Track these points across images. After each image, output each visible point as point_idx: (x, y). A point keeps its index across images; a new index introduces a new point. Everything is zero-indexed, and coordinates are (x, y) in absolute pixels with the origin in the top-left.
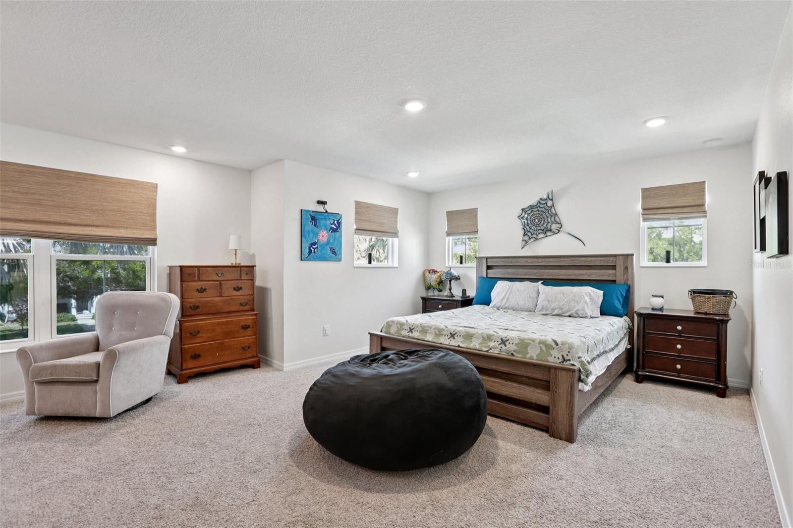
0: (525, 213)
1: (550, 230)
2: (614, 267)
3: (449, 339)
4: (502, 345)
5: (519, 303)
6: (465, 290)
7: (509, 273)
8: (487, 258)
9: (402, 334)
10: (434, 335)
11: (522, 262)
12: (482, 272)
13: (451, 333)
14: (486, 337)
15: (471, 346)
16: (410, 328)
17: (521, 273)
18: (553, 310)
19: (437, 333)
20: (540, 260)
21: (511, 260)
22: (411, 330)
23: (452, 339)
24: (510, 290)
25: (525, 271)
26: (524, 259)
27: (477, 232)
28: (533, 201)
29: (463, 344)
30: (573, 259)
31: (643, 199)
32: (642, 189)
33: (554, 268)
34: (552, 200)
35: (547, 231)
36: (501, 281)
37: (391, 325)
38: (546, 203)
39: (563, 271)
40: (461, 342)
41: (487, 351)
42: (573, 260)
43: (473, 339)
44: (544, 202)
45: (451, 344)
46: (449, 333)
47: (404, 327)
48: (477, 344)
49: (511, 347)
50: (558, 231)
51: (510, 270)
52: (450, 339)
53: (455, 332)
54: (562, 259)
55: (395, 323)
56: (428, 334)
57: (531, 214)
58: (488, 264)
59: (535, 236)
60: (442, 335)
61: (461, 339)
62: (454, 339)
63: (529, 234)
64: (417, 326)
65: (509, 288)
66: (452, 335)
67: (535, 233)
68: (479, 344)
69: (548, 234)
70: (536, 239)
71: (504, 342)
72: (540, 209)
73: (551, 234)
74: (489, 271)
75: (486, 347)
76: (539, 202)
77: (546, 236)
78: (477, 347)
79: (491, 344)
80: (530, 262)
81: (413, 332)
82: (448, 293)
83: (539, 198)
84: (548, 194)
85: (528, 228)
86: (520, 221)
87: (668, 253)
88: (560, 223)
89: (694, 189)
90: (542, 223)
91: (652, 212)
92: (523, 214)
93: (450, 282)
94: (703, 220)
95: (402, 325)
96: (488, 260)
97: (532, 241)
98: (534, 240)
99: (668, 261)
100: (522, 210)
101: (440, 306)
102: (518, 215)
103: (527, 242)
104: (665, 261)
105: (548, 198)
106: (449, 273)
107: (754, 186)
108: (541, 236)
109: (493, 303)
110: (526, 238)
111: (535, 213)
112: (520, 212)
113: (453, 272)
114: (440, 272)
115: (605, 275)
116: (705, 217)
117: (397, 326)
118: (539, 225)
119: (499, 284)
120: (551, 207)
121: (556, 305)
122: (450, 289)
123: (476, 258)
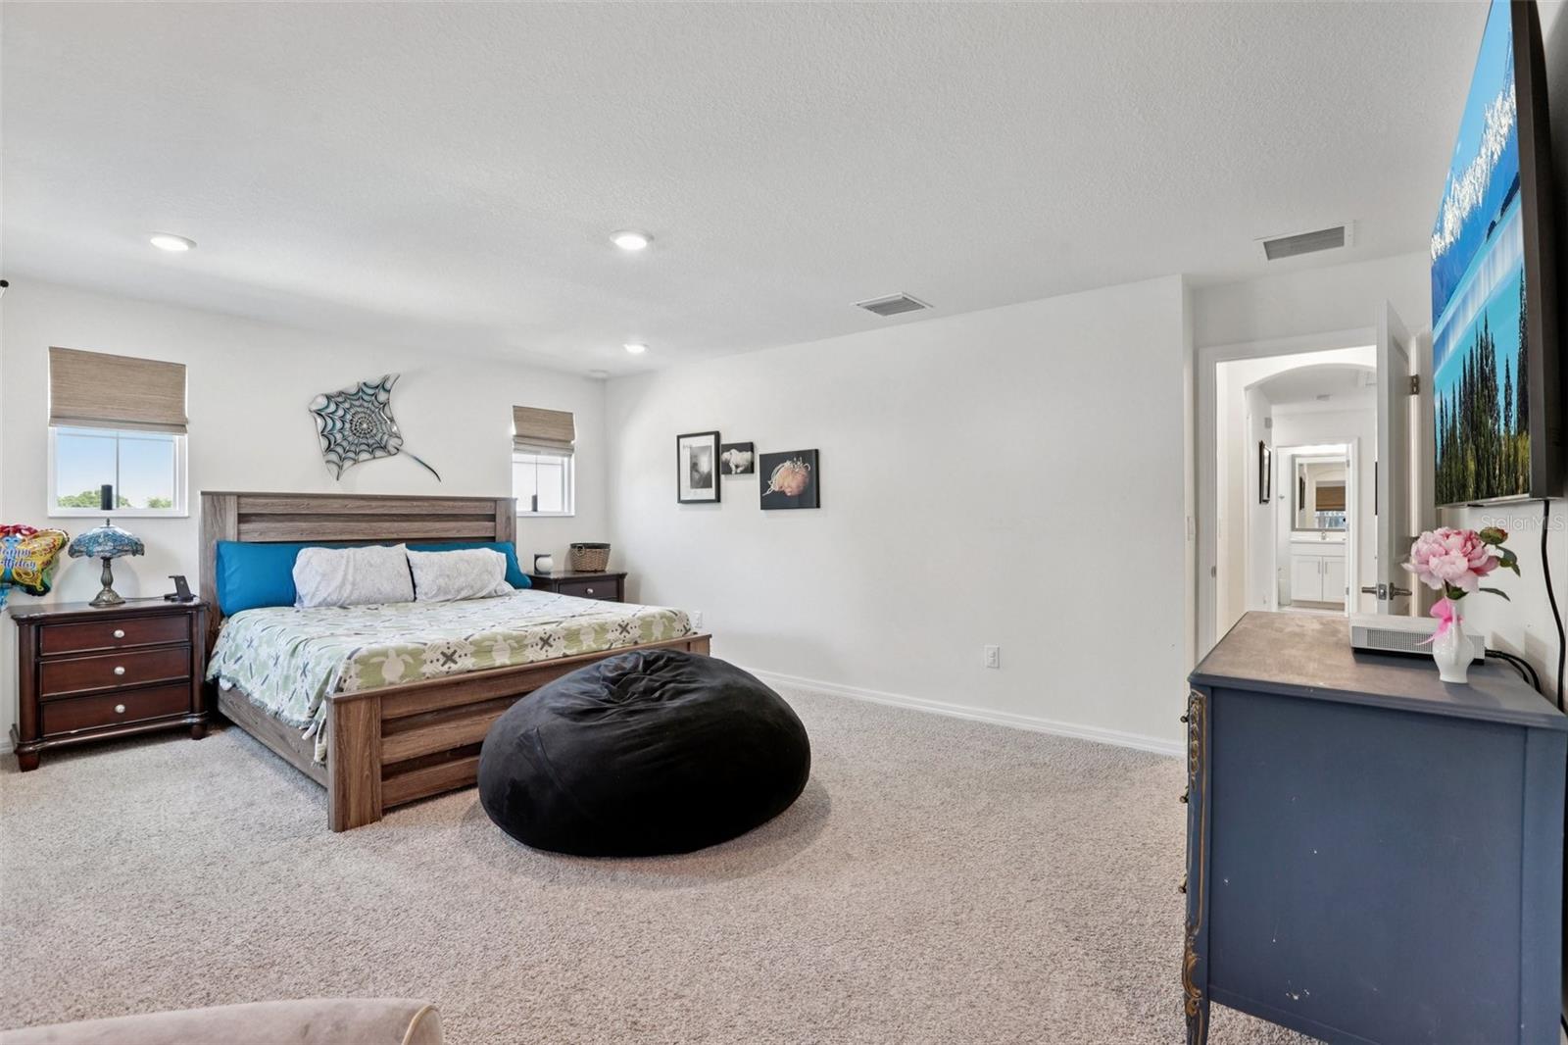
0: (338, 405)
1: (384, 448)
2: (492, 518)
3: (541, 649)
4: (625, 633)
6: (183, 578)
7: (302, 531)
8: (240, 496)
9: (424, 674)
10: (509, 651)
11: (335, 507)
12: (223, 529)
13: (541, 639)
14: (597, 627)
15: (584, 648)
16: (443, 654)
17: (362, 529)
18: (459, 591)
19: (516, 645)
20: (374, 504)
21: (306, 501)
22: (449, 658)
23: (546, 647)
24: (351, 564)
25: (340, 525)
26: (340, 501)
27: (184, 426)
28: (349, 384)
29: (570, 649)
30: (434, 502)
31: (515, 421)
33: (395, 518)
34: (389, 391)
35: (378, 448)
36: (310, 549)
37: (383, 662)
38: (375, 395)
39: (416, 525)
40: (565, 647)
41: (609, 649)
42: (434, 506)
43: (582, 637)
44: (371, 392)
45: (549, 657)
46: (538, 638)
47: (424, 656)
48: (592, 643)
49: (635, 633)
50: (395, 451)
51: (304, 525)
52: (545, 648)
53: (548, 635)
54: (415, 503)
55: (392, 654)
56: (493, 653)
57: (352, 411)
58: (243, 511)
59: (352, 455)
60: (527, 645)
61: (563, 643)
62: (551, 646)
63: (339, 450)
64: (460, 646)
65: (348, 562)
66: (546, 642)
67: (353, 449)
68: (594, 641)
69: (378, 453)
70: (356, 461)
71: (624, 628)
72: (366, 404)
73: (385, 454)
74: (245, 527)
75: (606, 643)
76: (360, 390)
77: (374, 458)
78: (594, 646)
79: (611, 636)
80: (352, 508)
81: (458, 659)
82: (100, 593)
83: (362, 381)
84: (386, 379)
85: (339, 436)
86: (319, 420)
87: (535, 499)
88: (400, 438)
89: (564, 421)
90: (374, 431)
91: (526, 440)
92: (332, 407)
93: (107, 561)
94: (566, 459)
95: (416, 655)
96: (243, 500)
97: (347, 464)
98: (351, 462)
99: (535, 509)
100: (329, 398)
101: (119, 633)
102: (314, 407)
103: (340, 467)
104: (531, 509)
105: (382, 386)
106: (106, 535)
107: (679, 437)
108: (364, 456)
109: (312, 598)
110: (333, 457)
111: (359, 409)
112: (323, 402)
113: (120, 531)
114: (46, 534)
115: (483, 529)
116: (571, 456)
117: (403, 660)
118: (366, 434)
119: (305, 554)
120: (385, 404)
121: (460, 582)
122: (107, 583)
123: (203, 494)
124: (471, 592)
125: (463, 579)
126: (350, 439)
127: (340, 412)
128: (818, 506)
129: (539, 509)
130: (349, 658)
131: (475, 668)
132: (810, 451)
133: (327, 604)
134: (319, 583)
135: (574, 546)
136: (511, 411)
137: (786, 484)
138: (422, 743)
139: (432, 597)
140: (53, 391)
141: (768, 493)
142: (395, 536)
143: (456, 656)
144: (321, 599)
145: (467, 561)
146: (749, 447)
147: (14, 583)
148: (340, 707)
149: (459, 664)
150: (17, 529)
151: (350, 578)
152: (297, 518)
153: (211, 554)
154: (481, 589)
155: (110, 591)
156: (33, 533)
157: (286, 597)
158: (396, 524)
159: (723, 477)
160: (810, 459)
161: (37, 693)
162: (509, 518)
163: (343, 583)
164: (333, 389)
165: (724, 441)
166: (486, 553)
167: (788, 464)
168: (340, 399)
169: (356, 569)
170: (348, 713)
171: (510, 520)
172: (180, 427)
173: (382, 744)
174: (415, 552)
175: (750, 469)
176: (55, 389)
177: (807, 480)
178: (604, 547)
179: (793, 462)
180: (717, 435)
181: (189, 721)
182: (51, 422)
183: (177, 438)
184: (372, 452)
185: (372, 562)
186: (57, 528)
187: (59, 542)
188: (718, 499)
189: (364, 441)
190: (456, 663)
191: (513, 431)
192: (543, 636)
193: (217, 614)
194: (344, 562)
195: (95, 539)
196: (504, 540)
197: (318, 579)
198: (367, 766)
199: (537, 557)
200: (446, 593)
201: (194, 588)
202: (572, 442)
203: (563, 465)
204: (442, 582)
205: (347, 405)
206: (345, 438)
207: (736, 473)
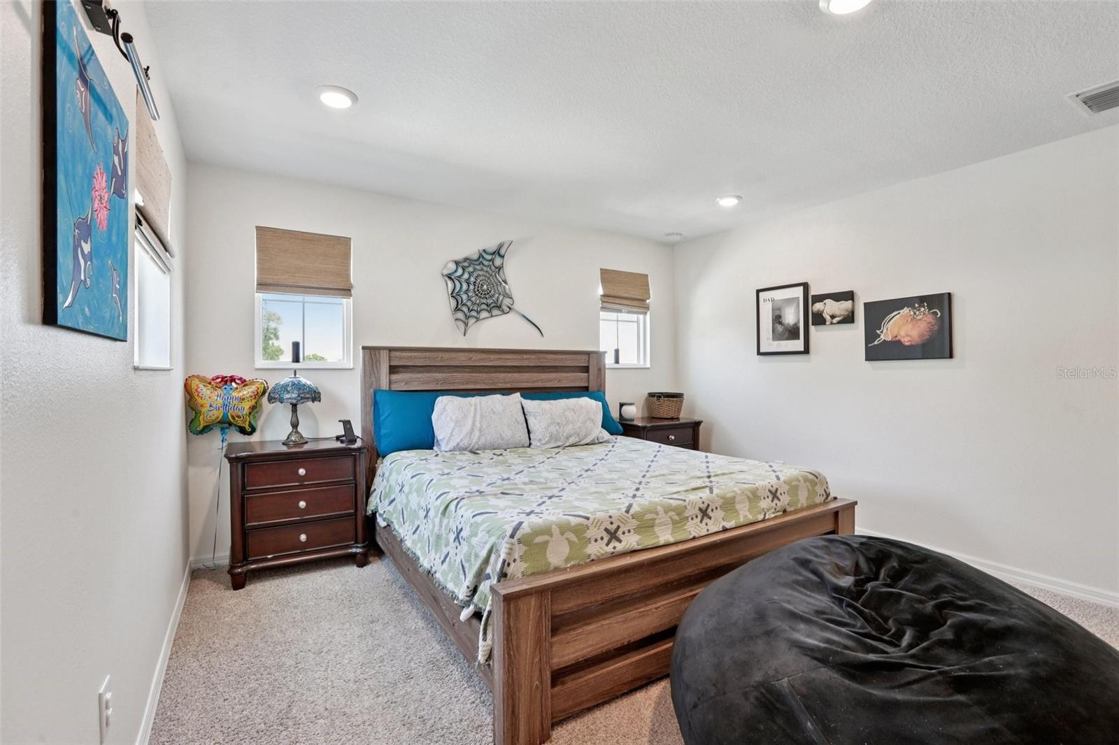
0: (464, 270)
1: (499, 307)
2: (586, 369)
3: (702, 522)
4: (776, 501)
5: (504, 435)
6: (349, 422)
7: (437, 381)
8: (391, 350)
9: (589, 555)
10: (671, 526)
11: (462, 360)
12: (378, 380)
13: (700, 509)
14: (749, 494)
15: (743, 521)
16: (607, 530)
17: (483, 380)
19: (676, 518)
20: (493, 357)
21: (440, 354)
22: (613, 535)
23: (706, 520)
24: (479, 412)
25: (466, 376)
26: (467, 354)
27: (350, 290)
28: (471, 251)
29: (727, 522)
30: (541, 356)
31: (602, 282)
32: (601, 269)
33: (508, 370)
34: (502, 257)
35: (496, 307)
36: (444, 397)
37: (546, 543)
38: (492, 260)
39: (526, 376)
40: (723, 519)
41: (764, 521)
42: (540, 359)
43: (738, 507)
44: (489, 257)
45: (710, 531)
46: (696, 508)
47: (589, 534)
48: (747, 513)
50: (508, 310)
51: (439, 376)
52: (704, 521)
53: (706, 505)
54: (525, 356)
55: (555, 530)
56: (656, 529)
57: (475, 274)
58: (393, 364)
59: (474, 313)
60: (687, 518)
61: (721, 514)
62: (710, 518)
63: (465, 309)
64: (623, 519)
65: (475, 409)
66: (705, 513)
67: (475, 308)
68: (749, 511)
69: (495, 312)
70: (478, 319)
71: (774, 495)
72: (485, 269)
73: (500, 313)
74: (394, 377)
75: (760, 514)
76: (481, 256)
77: (492, 316)
78: (751, 519)
79: (763, 505)
80: (476, 360)
81: (621, 537)
82: (290, 434)
83: (481, 249)
84: (501, 246)
85: (464, 297)
86: (450, 283)
87: (617, 352)
88: (511, 298)
89: (641, 281)
90: (492, 292)
91: (611, 300)
92: (460, 271)
93: (294, 406)
94: (641, 317)
95: (578, 532)
96: (394, 354)
97: (472, 321)
98: (474, 320)
99: (617, 361)
100: (457, 263)
101: (302, 472)
102: (446, 272)
103: (466, 324)
104: (613, 362)
105: (497, 253)
106: (293, 384)
107: (758, 292)
108: (484, 314)
109: (448, 442)
110: (460, 315)
111: (480, 273)
112: (452, 267)
113: (304, 380)
114: (252, 382)
115: (577, 379)
116: (646, 313)
117: (567, 539)
118: (487, 294)
119: (442, 402)
120: (500, 268)
121: (569, 429)
122: (295, 425)
123: (364, 348)
124: (577, 439)
125: (570, 426)
126: (473, 299)
127: (466, 276)
128: (951, 356)
129: (620, 362)
130: (512, 536)
131: (640, 547)
132: (942, 295)
133: (460, 449)
134: (453, 429)
135: (651, 395)
136: (599, 273)
137: (902, 333)
138: (591, 643)
139: (544, 444)
140: (259, 263)
141: (876, 343)
142: (509, 386)
143: (619, 533)
144: (455, 444)
145: (573, 410)
146: (849, 296)
147: (230, 424)
148: (509, 605)
149: (623, 543)
150: (232, 379)
151: (478, 424)
152: (434, 369)
153: (370, 402)
154: (586, 436)
155: (297, 432)
156: (244, 382)
157: (426, 441)
158: (510, 375)
159: (812, 328)
160: (941, 304)
161: (243, 524)
162: (600, 370)
163: (472, 430)
164: (459, 257)
165: (814, 291)
166: (585, 401)
167: (906, 311)
168: (466, 264)
169: (482, 417)
170: (517, 609)
171: (601, 370)
172: (346, 291)
173: (551, 645)
174: (526, 400)
175: (849, 319)
176: (261, 261)
177: (936, 328)
178: (678, 396)
179: (914, 308)
180: (806, 286)
181: (354, 550)
182: (257, 289)
183: (344, 301)
184: (490, 311)
185: (495, 410)
186: (260, 377)
187: (261, 390)
188: (806, 351)
189: (484, 301)
190: (620, 541)
191: (600, 291)
192: (702, 506)
193: (375, 454)
194: (473, 408)
195: (284, 388)
196: (596, 389)
197: (452, 425)
198: (537, 674)
199: (622, 405)
200: (557, 440)
201: (358, 431)
202: (648, 301)
203: (638, 322)
204: (553, 429)
205: (471, 269)
206: (469, 300)
207: (832, 323)
